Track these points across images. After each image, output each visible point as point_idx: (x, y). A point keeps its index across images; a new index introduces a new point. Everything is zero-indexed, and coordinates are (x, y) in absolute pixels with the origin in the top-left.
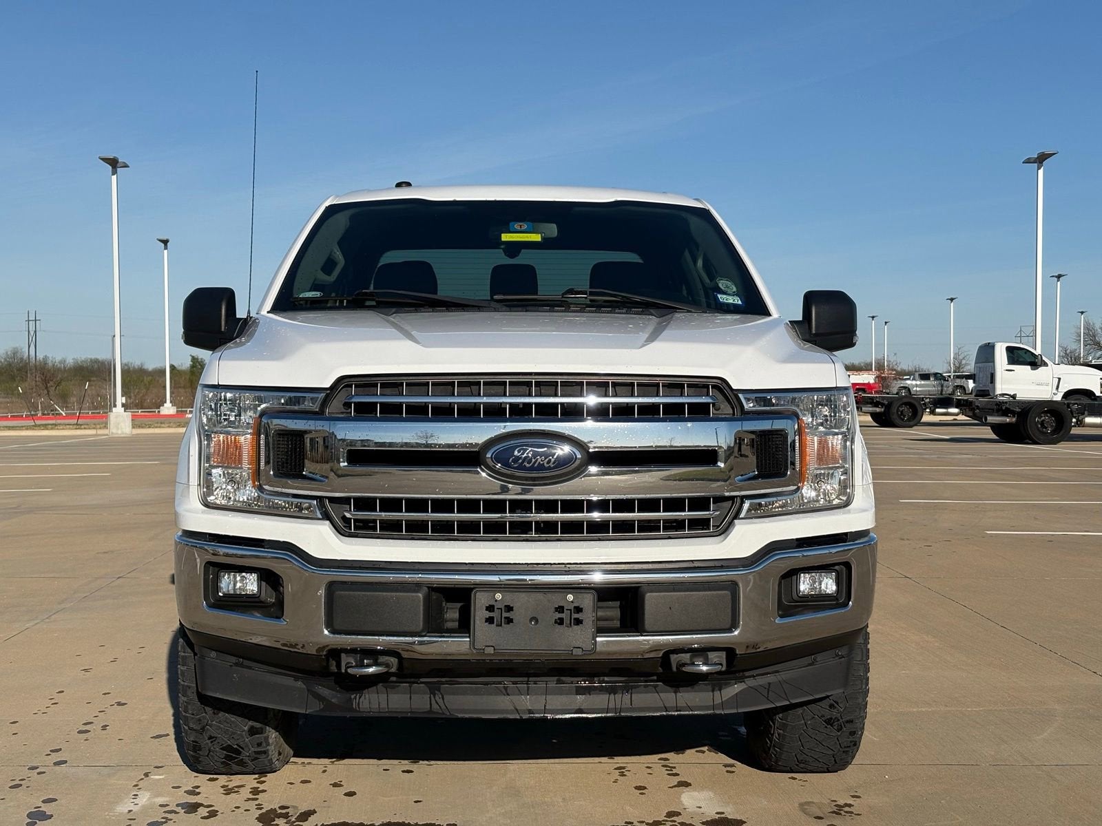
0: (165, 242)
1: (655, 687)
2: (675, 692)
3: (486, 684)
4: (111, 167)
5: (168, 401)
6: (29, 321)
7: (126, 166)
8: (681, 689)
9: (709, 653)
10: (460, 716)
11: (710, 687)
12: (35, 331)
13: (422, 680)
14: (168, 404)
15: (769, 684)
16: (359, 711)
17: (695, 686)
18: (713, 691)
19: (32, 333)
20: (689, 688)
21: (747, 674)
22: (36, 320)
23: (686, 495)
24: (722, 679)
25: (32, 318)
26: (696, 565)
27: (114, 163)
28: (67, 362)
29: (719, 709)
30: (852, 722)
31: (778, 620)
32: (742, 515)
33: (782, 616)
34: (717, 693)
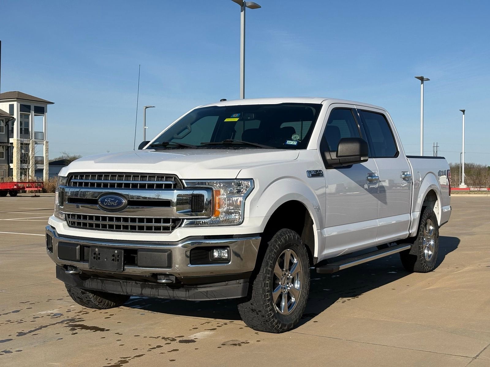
0: (463, 111)
1: (166, 288)
2: (173, 291)
3: (115, 281)
4: (421, 81)
5: (463, 182)
6: (434, 147)
7: (428, 80)
8: (175, 290)
9: (170, 276)
10: (109, 292)
11: (185, 290)
12: (437, 151)
13: (99, 278)
14: (463, 184)
15: (207, 291)
16: (85, 287)
17: (179, 289)
18: (186, 292)
19: (435, 152)
20: (178, 290)
21: (198, 286)
22: (437, 147)
23: (153, 217)
24: (189, 287)
25: (435, 145)
26: (159, 243)
27: (422, 79)
28: (452, 165)
29: (188, 299)
30: (261, 311)
31: (190, 265)
32: (183, 225)
33: (192, 264)
34: (187, 292)
